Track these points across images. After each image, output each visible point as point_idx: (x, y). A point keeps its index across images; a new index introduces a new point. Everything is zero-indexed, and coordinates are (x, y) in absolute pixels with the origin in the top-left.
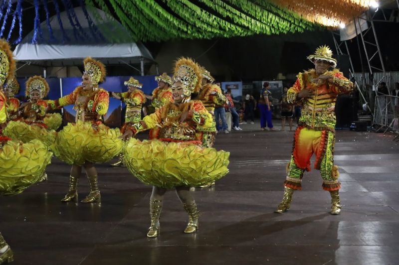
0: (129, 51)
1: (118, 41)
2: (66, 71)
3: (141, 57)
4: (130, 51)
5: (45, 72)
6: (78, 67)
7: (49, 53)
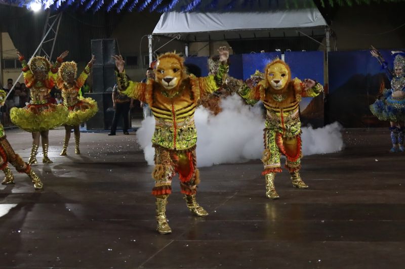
0: (310, 20)
1: (296, 6)
2: (209, 48)
3: (326, 26)
4: (311, 18)
5: (186, 49)
6: (228, 42)
7: (204, 24)
